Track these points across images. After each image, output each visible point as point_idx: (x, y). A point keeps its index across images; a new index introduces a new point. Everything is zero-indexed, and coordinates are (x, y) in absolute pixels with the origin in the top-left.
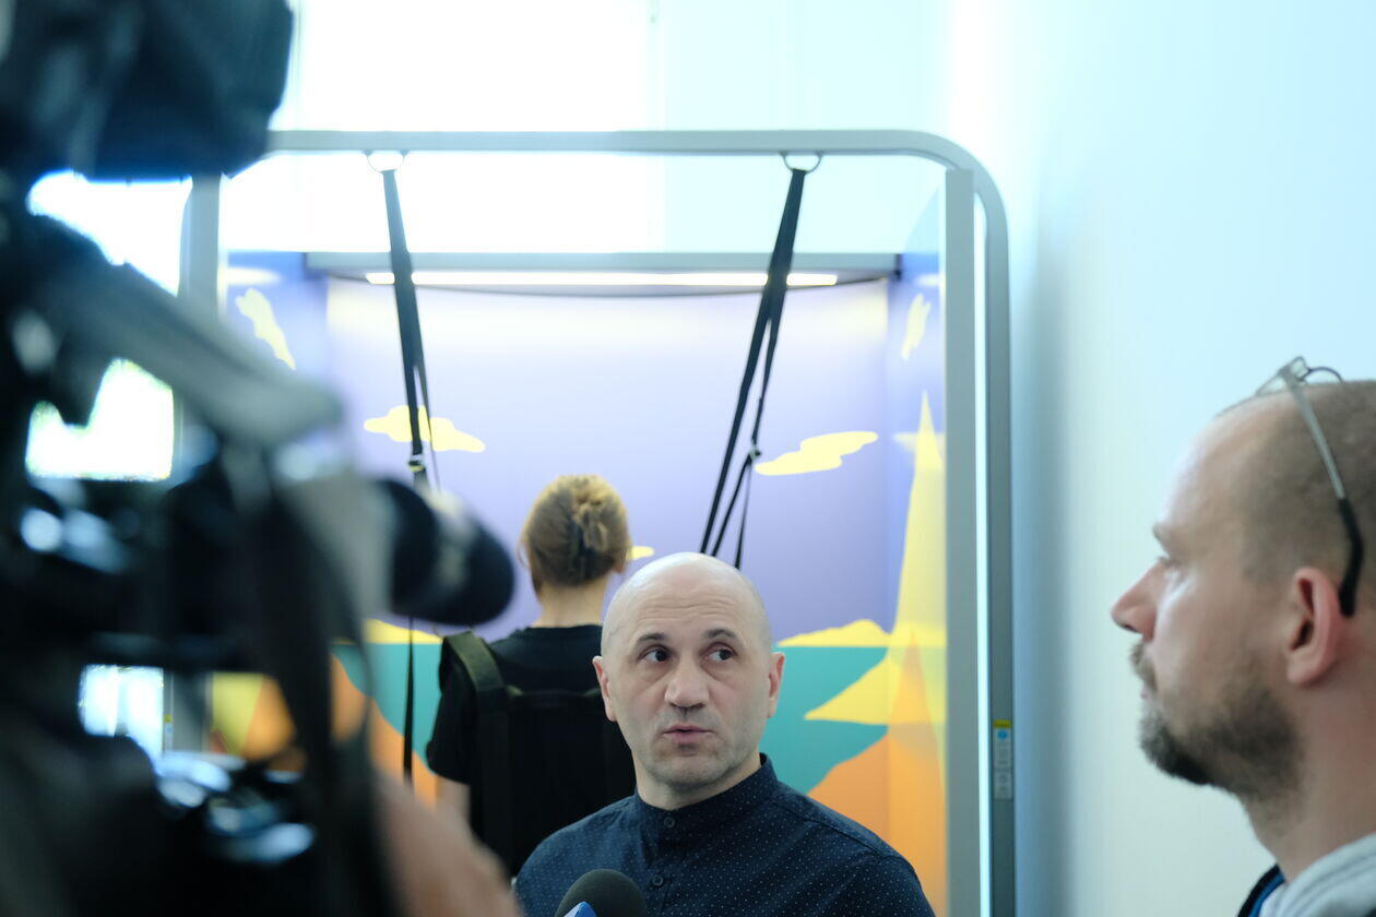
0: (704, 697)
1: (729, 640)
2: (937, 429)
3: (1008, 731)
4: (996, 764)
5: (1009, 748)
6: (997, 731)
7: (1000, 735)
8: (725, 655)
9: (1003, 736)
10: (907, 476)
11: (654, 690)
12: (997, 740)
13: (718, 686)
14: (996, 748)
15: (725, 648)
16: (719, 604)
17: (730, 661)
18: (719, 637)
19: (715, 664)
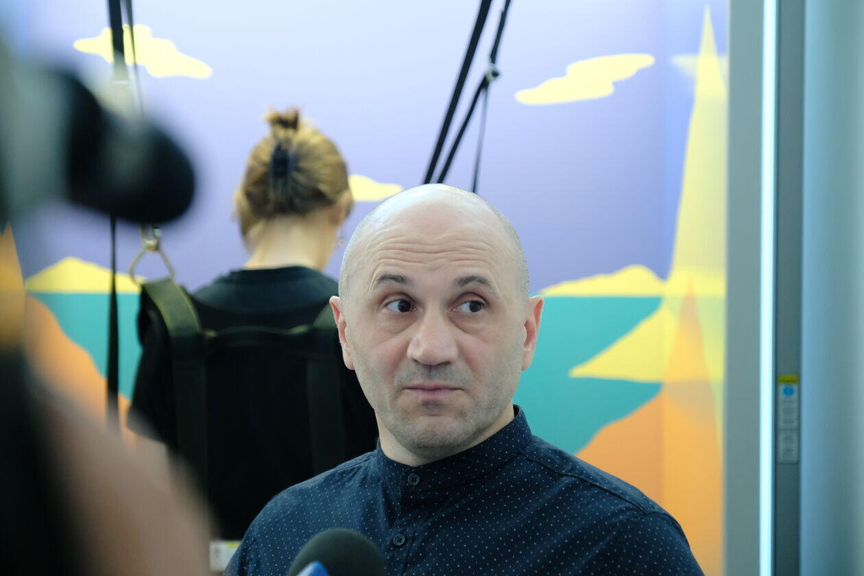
0: (451, 353)
1: (482, 289)
2: (720, 51)
3: (795, 387)
4: (781, 424)
5: (796, 405)
6: (782, 388)
7: (785, 391)
8: (475, 307)
9: (789, 392)
10: (686, 104)
11: (395, 342)
12: (782, 397)
13: (469, 341)
14: (781, 407)
15: (476, 299)
16: (471, 250)
17: (481, 312)
18: (470, 286)
19: (463, 316)
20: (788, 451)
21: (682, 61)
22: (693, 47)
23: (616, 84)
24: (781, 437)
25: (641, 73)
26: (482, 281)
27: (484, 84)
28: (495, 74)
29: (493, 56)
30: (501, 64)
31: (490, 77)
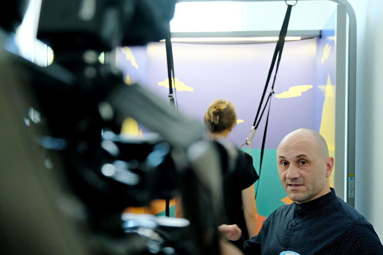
1: (305, 158)
3: (353, 178)
4: (349, 188)
5: (353, 183)
7: (350, 179)
8: (303, 163)
10: (323, 99)
11: (284, 173)
13: (303, 172)
14: (349, 183)
15: (304, 161)
16: (301, 147)
17: (306, 164)
19: (301, 165)
20: (351, 195)
21: (321, 87)
22: (325, 83)
23: (302, 93)
24: (349, 191)
25: (309, 90)
26: (304, 156)
27: (271, 95)
28: (273, 93)
29: (273, 87)
30: (274, 90)
31: (272, 93)
